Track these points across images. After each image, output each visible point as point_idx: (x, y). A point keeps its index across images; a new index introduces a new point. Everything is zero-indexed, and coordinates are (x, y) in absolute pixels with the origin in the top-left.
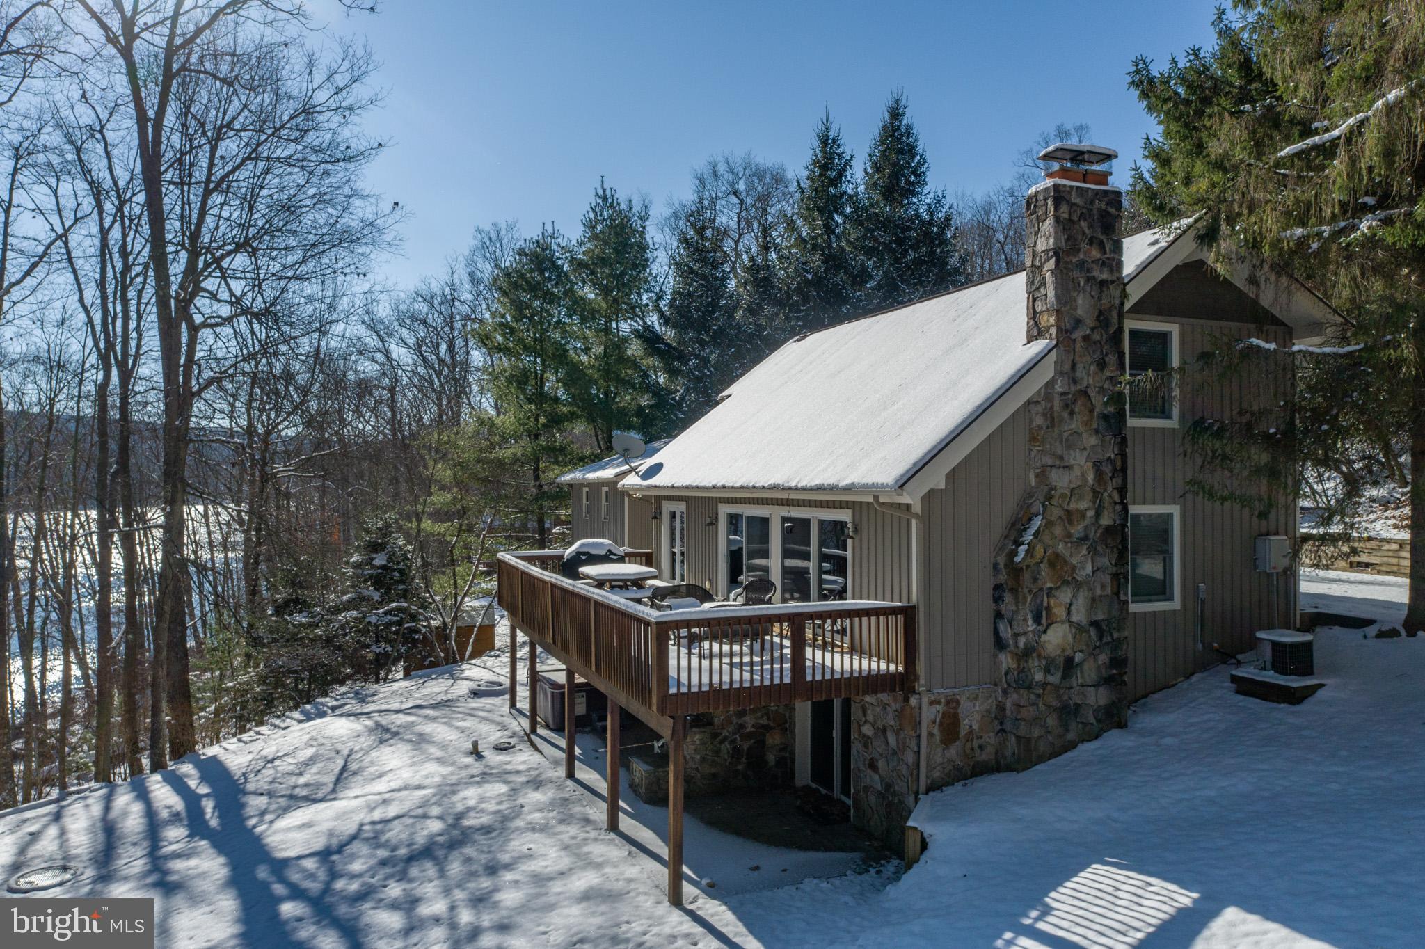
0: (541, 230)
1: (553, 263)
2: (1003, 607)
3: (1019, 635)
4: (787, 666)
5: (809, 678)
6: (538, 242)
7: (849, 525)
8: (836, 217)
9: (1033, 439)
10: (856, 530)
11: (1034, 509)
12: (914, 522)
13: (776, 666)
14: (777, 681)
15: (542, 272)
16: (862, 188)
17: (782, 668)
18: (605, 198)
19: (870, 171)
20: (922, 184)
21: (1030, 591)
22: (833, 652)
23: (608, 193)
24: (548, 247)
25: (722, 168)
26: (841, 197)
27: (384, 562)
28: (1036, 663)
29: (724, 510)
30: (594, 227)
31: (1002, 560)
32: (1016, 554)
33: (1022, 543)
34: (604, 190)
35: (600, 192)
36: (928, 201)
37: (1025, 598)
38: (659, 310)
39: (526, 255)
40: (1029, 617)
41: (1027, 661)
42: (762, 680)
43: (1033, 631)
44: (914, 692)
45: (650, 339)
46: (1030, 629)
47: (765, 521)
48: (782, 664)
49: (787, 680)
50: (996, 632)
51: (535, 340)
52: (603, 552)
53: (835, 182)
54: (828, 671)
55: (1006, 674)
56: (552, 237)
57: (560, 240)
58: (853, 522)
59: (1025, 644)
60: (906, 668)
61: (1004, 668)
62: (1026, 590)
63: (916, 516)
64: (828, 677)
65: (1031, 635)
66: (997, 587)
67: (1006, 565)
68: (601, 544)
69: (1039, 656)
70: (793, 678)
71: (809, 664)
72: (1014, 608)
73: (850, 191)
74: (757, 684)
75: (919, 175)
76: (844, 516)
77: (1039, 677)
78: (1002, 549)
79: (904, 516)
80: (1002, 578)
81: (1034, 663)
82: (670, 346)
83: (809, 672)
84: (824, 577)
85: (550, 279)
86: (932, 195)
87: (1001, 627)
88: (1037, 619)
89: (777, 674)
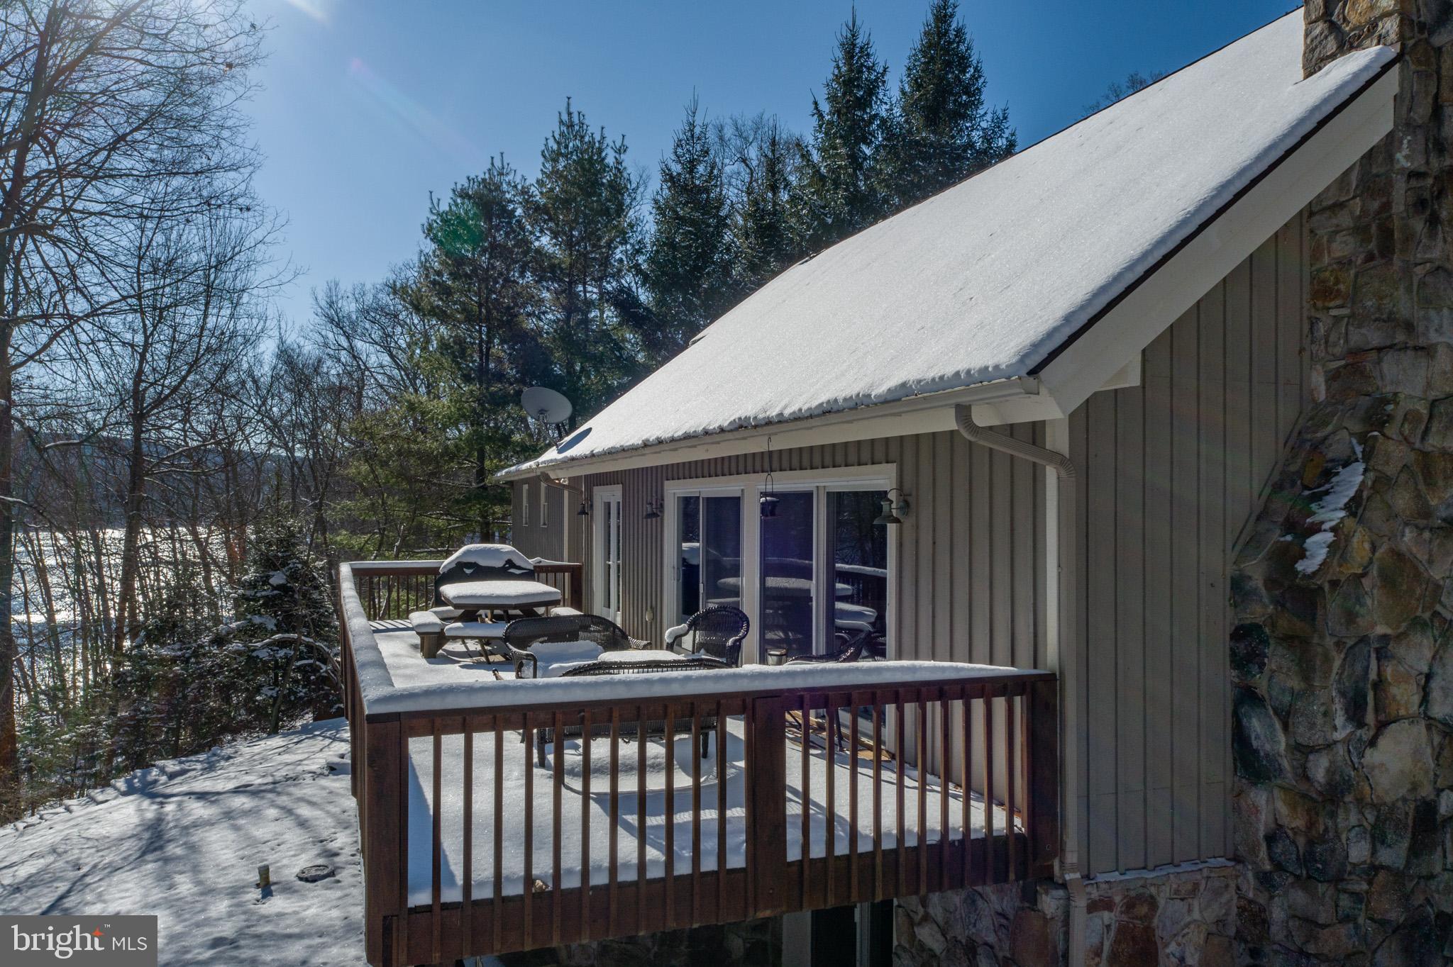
0: (489, 166)
1: (504, 209)
2: (1261, 683)
3: (1312, 750)
4: (737, 813)
5: (793, 854)
6: (484, 180)
7: (892, 496)
8: (864, 147)
9: (1323, 292)
10: (906, 506)
11: (1336, 449)
12: (1051, 476)
13: (709, 815)
14: (709, 864)
15: (489, 219)
16: (897, 111)
17: (722, 819)
18: (571, 126)
19: (907, 89)
20: (977, 104)
21: (1339, 644)
22: (855, 763)
23: (576, 120)
24: (498, 187)
25: (729, 132)
26: (870, 122)
27: (282, 582)
28: (1353, 819)
29: (674, 491)
30: (555, 160)
31: (1256, 571)
32: (1302, 555)
33: (1316, 529)
34: (570, 114)
35: (565, 117)
36: (984, 125)
37: (1327, 659)
38: (637, 269)
39: (469, 197)
40: (1338, 707)
41: (1333, 815)
42: (669, 863)
43: (1347, 741)
44: (1048, 879)
45: (625, 303)
46: (1339, 735)
47: (735, 503)
48: (722, 809)
49: (737, 860)
50: (1240, 738)
51: (480, 305)
52: (499, 564)
53: (864, 103)
54: (841, 833)
55: (1271, 839)
56: (501, 174)
57: (510, 177)
58: (900, 488)
59: (1330, 772)
60: (1032, 822)
61: (1262, 825)
62: (1329, 642)
63: (1055, 457)
64: (841, 849)
65: (1341, 750)
66: (1241, 633)
67: (1270, 583)
68: (497, 550)
69: (1360, 801)
70: (752, 855)
71: (794, 808)
72: (1295, 683)
73: (884, 114)
74: (655, 873)
75: (972, 92)
76: (880, 478)
77: (1359, 852)
78: (1254, 542)
79: (1025, 456)
80: (1259, 611)
81: (1349, 818)
82: (646, 309)
83: (793, 835)
84: (840, 605)
85: (498, 228)
86: (989, 117)
87: (1256, 725)
88: (1355, 713)
89: (709, 844)
